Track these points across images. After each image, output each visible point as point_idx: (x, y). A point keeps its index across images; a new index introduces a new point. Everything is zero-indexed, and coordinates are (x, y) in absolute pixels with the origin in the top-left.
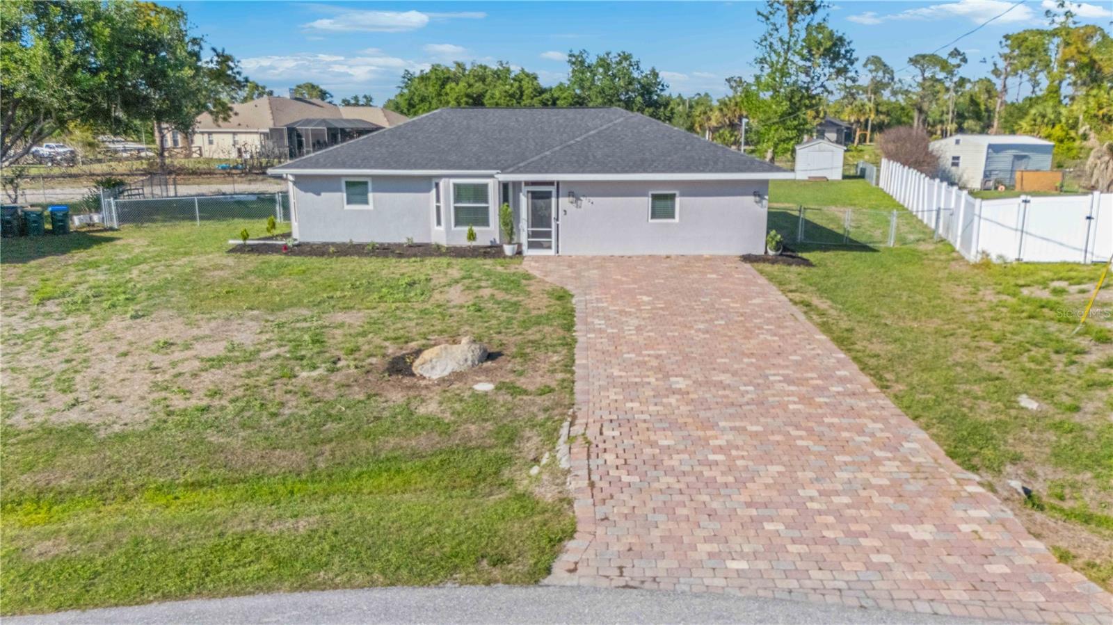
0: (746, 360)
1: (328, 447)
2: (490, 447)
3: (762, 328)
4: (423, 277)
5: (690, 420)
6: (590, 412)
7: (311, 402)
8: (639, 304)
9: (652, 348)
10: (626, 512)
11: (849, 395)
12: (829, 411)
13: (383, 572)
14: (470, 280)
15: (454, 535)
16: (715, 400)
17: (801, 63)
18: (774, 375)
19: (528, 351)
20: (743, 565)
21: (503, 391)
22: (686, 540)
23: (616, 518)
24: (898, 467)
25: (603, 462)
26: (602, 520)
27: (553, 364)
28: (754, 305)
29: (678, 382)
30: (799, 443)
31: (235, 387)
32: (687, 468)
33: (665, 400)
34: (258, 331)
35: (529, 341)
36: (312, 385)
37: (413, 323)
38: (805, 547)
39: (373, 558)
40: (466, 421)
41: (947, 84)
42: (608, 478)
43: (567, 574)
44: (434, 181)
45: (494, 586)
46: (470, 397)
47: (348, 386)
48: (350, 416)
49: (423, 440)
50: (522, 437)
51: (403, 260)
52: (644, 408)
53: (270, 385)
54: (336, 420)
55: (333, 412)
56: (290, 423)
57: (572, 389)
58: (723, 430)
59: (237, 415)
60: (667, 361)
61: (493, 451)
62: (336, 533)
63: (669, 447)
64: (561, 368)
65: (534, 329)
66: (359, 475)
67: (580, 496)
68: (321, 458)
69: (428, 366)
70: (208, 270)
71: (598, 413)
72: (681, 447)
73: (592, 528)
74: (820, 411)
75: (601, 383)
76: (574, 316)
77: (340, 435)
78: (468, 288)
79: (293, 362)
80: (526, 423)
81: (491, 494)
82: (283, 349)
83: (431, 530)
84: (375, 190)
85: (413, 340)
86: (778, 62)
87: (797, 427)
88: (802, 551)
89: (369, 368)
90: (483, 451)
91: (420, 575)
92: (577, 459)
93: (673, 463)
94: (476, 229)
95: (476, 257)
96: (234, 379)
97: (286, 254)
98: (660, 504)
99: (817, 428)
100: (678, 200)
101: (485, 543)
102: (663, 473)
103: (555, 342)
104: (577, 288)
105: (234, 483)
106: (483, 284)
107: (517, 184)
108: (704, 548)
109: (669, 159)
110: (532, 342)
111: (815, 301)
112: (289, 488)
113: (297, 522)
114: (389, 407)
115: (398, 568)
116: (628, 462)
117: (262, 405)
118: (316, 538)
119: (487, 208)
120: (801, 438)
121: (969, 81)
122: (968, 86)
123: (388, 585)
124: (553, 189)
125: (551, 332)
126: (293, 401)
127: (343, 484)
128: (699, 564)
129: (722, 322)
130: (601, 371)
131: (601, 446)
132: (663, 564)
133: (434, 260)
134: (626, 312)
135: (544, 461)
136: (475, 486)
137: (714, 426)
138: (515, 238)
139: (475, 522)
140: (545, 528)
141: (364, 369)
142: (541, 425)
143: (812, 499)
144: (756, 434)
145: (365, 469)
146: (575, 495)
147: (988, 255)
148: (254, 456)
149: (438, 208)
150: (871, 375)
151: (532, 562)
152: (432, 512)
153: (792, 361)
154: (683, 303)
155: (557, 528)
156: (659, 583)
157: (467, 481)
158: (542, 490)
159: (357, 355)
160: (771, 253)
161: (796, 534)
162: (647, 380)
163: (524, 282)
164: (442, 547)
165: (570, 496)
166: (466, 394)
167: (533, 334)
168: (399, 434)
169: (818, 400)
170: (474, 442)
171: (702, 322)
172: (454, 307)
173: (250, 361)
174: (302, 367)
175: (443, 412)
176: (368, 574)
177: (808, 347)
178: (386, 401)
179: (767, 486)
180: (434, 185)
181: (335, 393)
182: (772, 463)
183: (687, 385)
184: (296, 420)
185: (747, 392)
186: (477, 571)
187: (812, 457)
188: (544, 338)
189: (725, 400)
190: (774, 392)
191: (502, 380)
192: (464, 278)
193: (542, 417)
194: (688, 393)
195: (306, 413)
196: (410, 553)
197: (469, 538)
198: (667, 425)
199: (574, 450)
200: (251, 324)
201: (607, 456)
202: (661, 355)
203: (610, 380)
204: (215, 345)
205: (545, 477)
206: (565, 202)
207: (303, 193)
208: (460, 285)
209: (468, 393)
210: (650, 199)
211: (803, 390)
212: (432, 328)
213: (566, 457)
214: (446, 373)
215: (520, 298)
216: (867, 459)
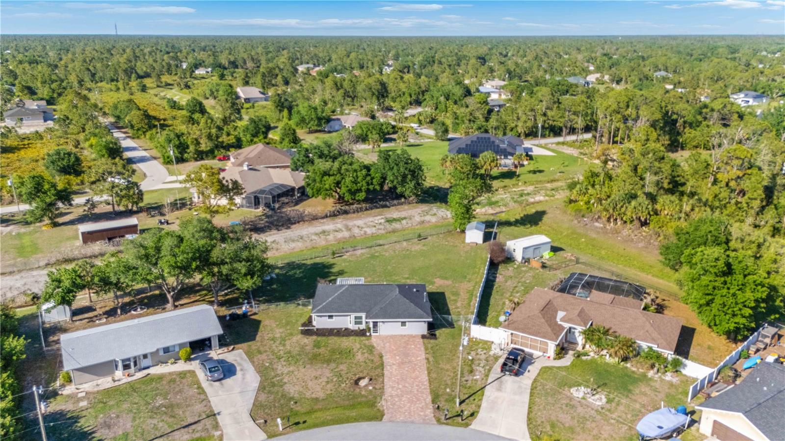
0: (412, 380)
4: (352, 348)
5: (400, 395)
7: (346, 392)
8: (396, 360)
9: (397, 376)
10: (391, 411)
11: (424, 389)
12: (420, 393)
14: (362, 349)
18: (415, 384)
19: (376, 378)
21: (373, 388)
25: (388, 403)
26: (388, 412)
27: (381, 382)
28: (418, 360)
29: (400, 386)
30: (414, 399)
33: (398, 391)
34: (329, 373)
36: (344, 388)
37: (355, 369)
40: (369, 395)
42: (389, 406)
43: (384, 420)
47: (350, 388)
49: (363, 399)
50: (377, 398)
51: (344, 338)
52: (394, 393)
58: (404, 397)
61: (373, 401)
68: (351, 402)
71: (388, 394)
76: (384, 365)
77: (352, 398)
78: (362, 353)
79: (339, 382)
81: (374, 408)
84: (335, 317)
85: (357, 375)
95: (361, 336)
96: (332, 387)
100: (407, 323)
101: (374, 415)
103: (381, 375)
104: (384, 353)
106: (365, 351)
109: (405, 313)
110: (377, 375)
111: (430, 358)
114: (357, 392)
119: (362, 321)
125: (380, 371)
126: (343, 392)
127: (355, 407)
130: (388, 383)
131: (388, 400)
133: (351, 338)
134: (394, 363)
135: (380, 403)
136: (371, 407)
139: (373, 412)
141: (351, 384)
142: (380, 396)
149: (350, 321)
151: (379, 418)
152: (367, 411)
153: (419, 380)
155: (382, 412)
158: (380, 407)
159: (349, 380)
163: (373, 350)
165: (384, 409)
166: (368, 390)
168: (360, 398)
170: (371, 399)
171: (407, 367)
172: (361, 362)
175: (366, 393)
177: (423, 376)
185: (410, 389)
190: (414, 388)
194: (401, 389)
198: (397, 396)
200: (327, 370)
202: (398, 379)
203: (390, 386)
206: (381, 324)
210: (401, 323)
211: (418, 388)
212: (359, 371)
213: (383, 402)
214: (364, 385)
215: (373, 358)
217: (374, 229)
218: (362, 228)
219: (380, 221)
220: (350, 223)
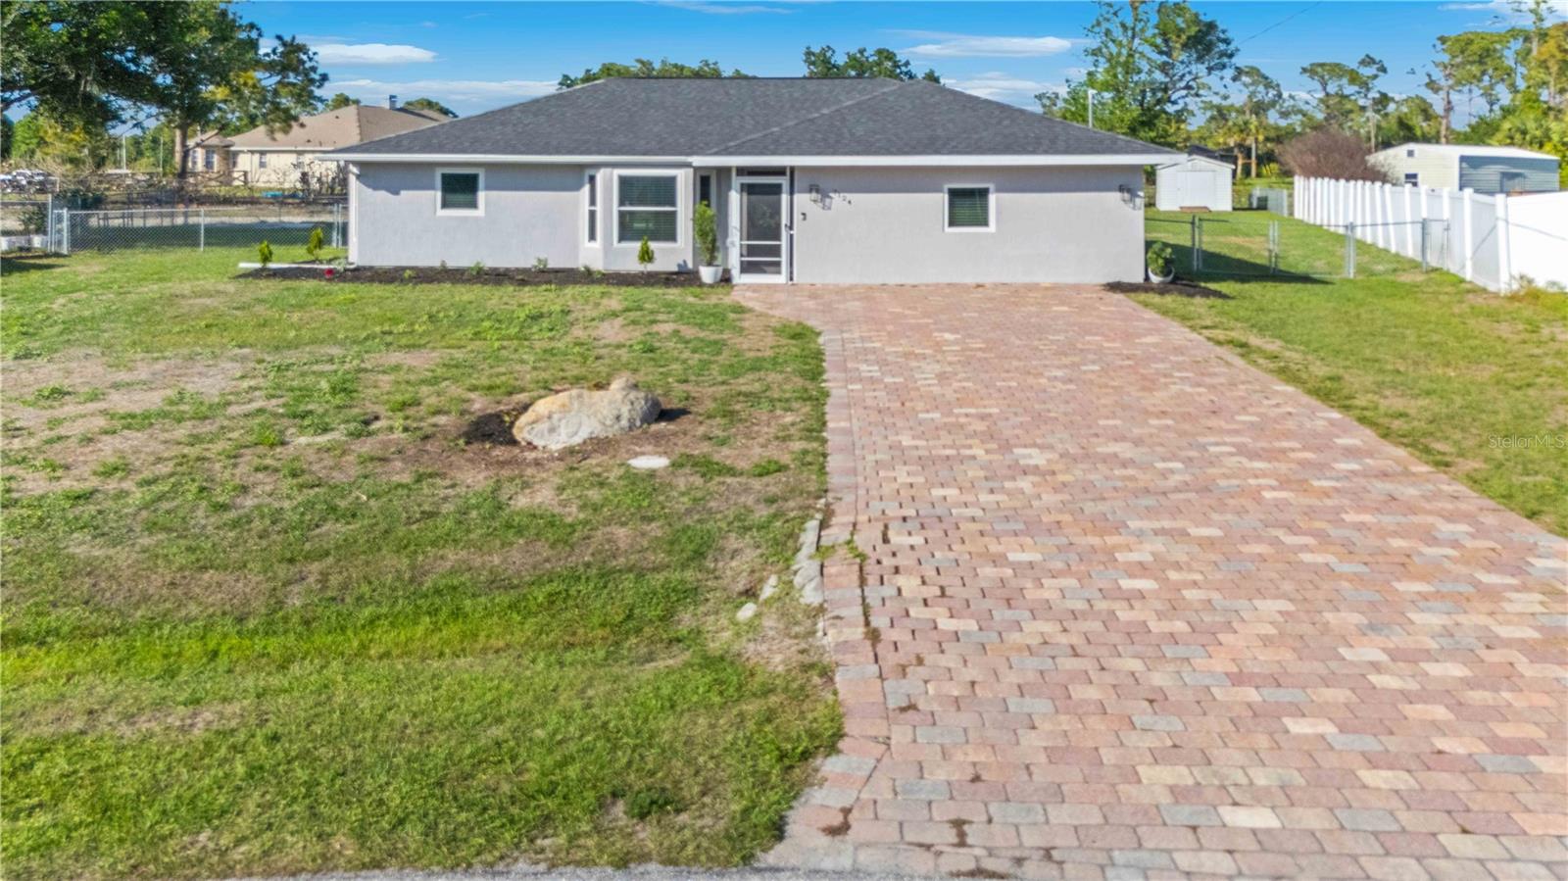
0: (1154, 422)
1: (315, 567)
2: (656, 569)
3: (1172, 376)
4: (558, 308)
5: (1066, 518)
6: (861, 505)
7: (301, 487)
8: (937, 343)
9: (972, 404)
10: (956, 693)
11: (1376, 476)
12: (1346, 502)
13: (360, 835)
14: (639, 313)
15: (552, 744)
16: (1110, 484)
17: (1155, 56)
18: (1217, 444)
19: (738, 407)
20: (1263, 818)
21: (687, 470)
22: (1108, 756)
23: (935, 707)
24: (1542, 603)
25: (894, 592)
26: (903, 710)
27: (785, 428)
28: (1148, 344)
29: (1030, 456)
30: (1307, 557)
31: (159, 460)
32: (1080, 605)
33: (1008, 485)
34: (239, 374)
35: (739, 394)
36: (313, 458)
37: (528, 368)
38: (1406, 776)
39: (342, 799)
40: (608, 522)
41: (1362, 102)
42: (909, 624)
43: (825, 840)
44: (588, 172)
45: (636, 869)
46: (620, 478)
47: (384, 460)
48: (375, 510)
49: (516, 555)
50: (722, 550)
51: (527, 289)
52: (970, 498)
53: (229, 457)
54: (344, 516)
55: (343, 504)
56: (250, 522)
57: (822, 467)
58: (1140, 534)
59: (146, 507)
60: (1001, 424)
61: (661, 577)
62: (275, 738)
63: (1031, 565)
64: (799, 434)
65: (750, 376)
66: (372, 622)
67: (848, 658)
68: (296, 588)
69: (544, 426)
70: (183, 296)
71: (876, 506)
72: (1059, 565)
73: (880, 729)
74: (1329, 502)
75: (879, 456)
76: (823, 361)
77: (348, 543)
78: (634, 322)
79: (286, 422)
80: (730, 524)
81: (650, 658)
82: (274, 402)
83: (497, 732)
84: (488, 188)
85: (522, 390)
86: (1119, 54)
87: (1292, 529)
88: (1402, 787)
89: (430, 430)
90: (640, 576)
91: (453, 839)
92: (837, 586)
93: (1046, 594)
94: (653, 245)
95: (652, 285)
96: (162, 447)
97: (329, 280)
98: (1031, 676)
99: (1333, 532)
100: (992, 198)
101: (625, 760)
102: (1027, 614)
103: (787, 395)
104: (827, 323)
105: (94, 636)
106: (660, 317)
107: (723, 172)
108: (1159, 777)
109: (976, 136)
110: (746, 395)
111: (1254, 340)
112: (212, 645)
113: (195, 715)
114: (458, 496)
115: (401, 822)
116: (948, 592)
117: (202, 489)
118: (223, 751)
119: (673, 214)
120: (1305, 548)
121: (1392, 99)
122: (1392, 107)
123: (364, 866)
124: (784, 181)
125: (784, 382)
126: (265, 483)
127: (330, 638)
128: (1153, 815)
129: (1096, 368)
130: (878, 439)
131: (888, 562)
132: (1060, 815)
133: (578, 289)
134: (916, 355)
135: (768, 591)
136: (617, 643)
137: (1119, 527)
138: (719, 256)
139: (609, 714)
140: (768, 728)
141: (419, 433)
142: (760, 528)
143: (1376, 667)
144: (1209, 543)
145: (384, 610)
146: (838, 657)
147: (1530, 282)
148: (155, 584)
149: (592, 214)
150: (1406, 445)
151: (736, 807)
152: (510, 694)
153: (1244, 423)
154: (1018, 342)
155: (797, 727)
156: (1061, 863)
157: (600, 632)
158: (763, 648)
159: (411, 412)
160: (1155, 279)
161: (1370, 744)
162: (968, 452)
163: (732, 316)
164: (519, 772)
165: (826, 659)
166: (613, 476)
167: (746, 383)
168: (467, 546)
169: (1316, 483)
170: (622, 560)
171: (1059, 368)
172: (606, 346)
173: (206, 418)
174: (302, 429)
175: (564, 504)
176: (320, 837)
177: (1266, 402)
178: (453, 486)
179: (1266, 641)
180: (586, 179)
181: (354, 471)
182: (1261, 593)
183: (1049, 461)
184: (262, 517)
185: (1172, 471)
186: (597, 830)
187: (1345, 584)
188: (768, 388)
189: (1130, 485)
190: (1224, 470)
191: (688, 451)
192: (628, 310)
193: (762, 513)
194: (1054, 473)
195: (287, 504)
196: (440, 784)
197: (588, 750)
198: (1021, 526)
199: (829, 570)
200: (229, 365)
201: (901, 580)
202: (990, 415)
203: (897, 453)
204: (150, 395)
205: (769, 622)
206: (803, 200)
207: (370, 191)
208: (620, 319)
209: (617, 472)
210: (946, 196)
211: (1283, 467)
212: (561, 374)
213: (813, 584)
214: (577, 440)
215: (725, 337)
216: (1466, 588)
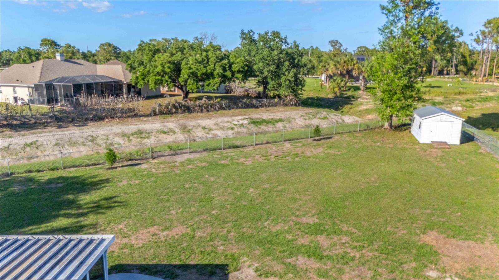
217: (230, 132)
218: (210, 130)
219: (241, 122)
220: (191, 123)
